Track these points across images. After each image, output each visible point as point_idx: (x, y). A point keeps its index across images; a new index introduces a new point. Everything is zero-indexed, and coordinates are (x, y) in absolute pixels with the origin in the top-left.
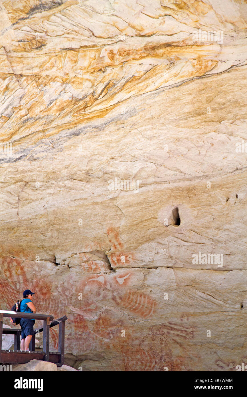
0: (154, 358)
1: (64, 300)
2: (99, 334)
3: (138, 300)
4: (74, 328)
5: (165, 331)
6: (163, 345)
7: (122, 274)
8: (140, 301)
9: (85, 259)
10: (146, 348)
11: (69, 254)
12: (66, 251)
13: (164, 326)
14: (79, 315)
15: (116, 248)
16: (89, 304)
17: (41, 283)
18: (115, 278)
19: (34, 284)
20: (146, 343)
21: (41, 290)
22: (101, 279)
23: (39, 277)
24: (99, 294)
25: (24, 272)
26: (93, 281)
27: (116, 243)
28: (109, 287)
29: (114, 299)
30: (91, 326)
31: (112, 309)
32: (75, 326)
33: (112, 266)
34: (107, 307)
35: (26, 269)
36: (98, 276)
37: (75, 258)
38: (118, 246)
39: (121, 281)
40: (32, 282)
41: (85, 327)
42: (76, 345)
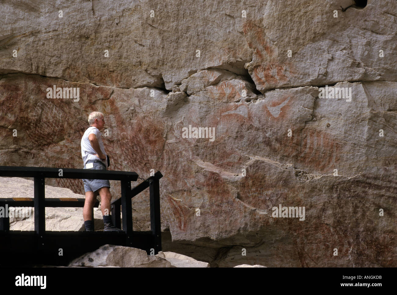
0: (346, 236)
1: (186, 151)
2: (249, 203)
3: (309, 141)
4: (207, 196)
5: (359, 190)
6: (359, 215)
7: (275, 100)
8: (312, 143)
9: (212, 80)
10: (330, 221)
11: (184, 72)
12: (180, 68)
13: (357, 182)
14: (213, 174)
15: (261, 56)
16: (228, 155)
17: (145, 125)
18: (265, 107)
19: (135, 127)
20: (330, 212)
21: (147, 137)
22: (242, 111)
23: (141, 115)
24: (242, 137)
25: (117, 109)
26: (230, 115)
27: (260, 47)
28: (256, 124)
29: (268, 143)
30: (233, 191)
31: (266, 160)
32: (209, 192)
33: (258, 88)
34: (257, 158)
35: (119, 104)
36: (237, 107)
37: (194, 78)
38: (264, 53)
39: (275, 112)
40: (131, 124)
41: (226, 192)
42: (213, 223)
